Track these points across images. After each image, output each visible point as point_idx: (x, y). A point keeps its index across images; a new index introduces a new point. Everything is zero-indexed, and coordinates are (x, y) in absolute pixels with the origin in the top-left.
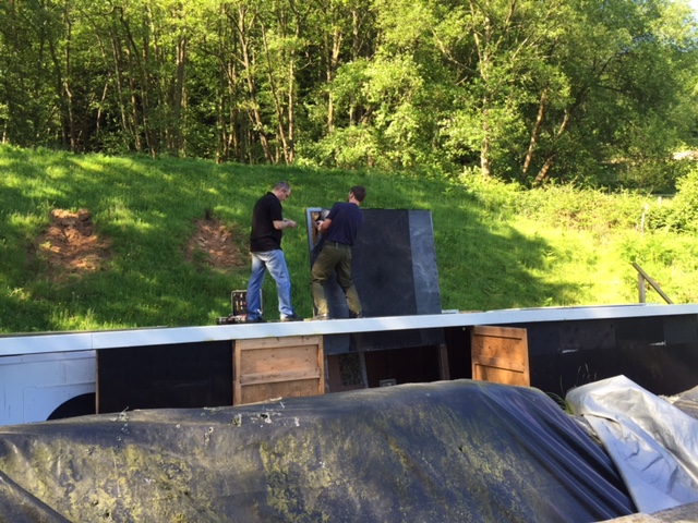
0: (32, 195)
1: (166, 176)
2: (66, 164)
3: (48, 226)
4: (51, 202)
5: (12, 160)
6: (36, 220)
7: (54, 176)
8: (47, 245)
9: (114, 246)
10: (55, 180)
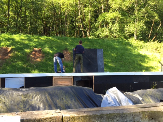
0: (30, 45)
1: (58, 41)
2: (38, 38)
3: (32, 52)
4: (34, 46)
5: (27, 38)
6: (30, 50)
7: (35, 41)
8: (31, 56)
9: (45, 56)
10: (35, 42)
